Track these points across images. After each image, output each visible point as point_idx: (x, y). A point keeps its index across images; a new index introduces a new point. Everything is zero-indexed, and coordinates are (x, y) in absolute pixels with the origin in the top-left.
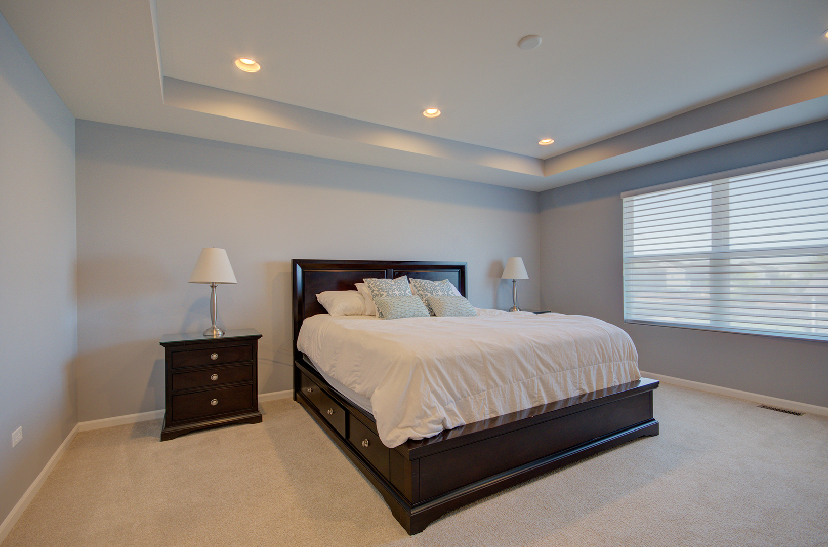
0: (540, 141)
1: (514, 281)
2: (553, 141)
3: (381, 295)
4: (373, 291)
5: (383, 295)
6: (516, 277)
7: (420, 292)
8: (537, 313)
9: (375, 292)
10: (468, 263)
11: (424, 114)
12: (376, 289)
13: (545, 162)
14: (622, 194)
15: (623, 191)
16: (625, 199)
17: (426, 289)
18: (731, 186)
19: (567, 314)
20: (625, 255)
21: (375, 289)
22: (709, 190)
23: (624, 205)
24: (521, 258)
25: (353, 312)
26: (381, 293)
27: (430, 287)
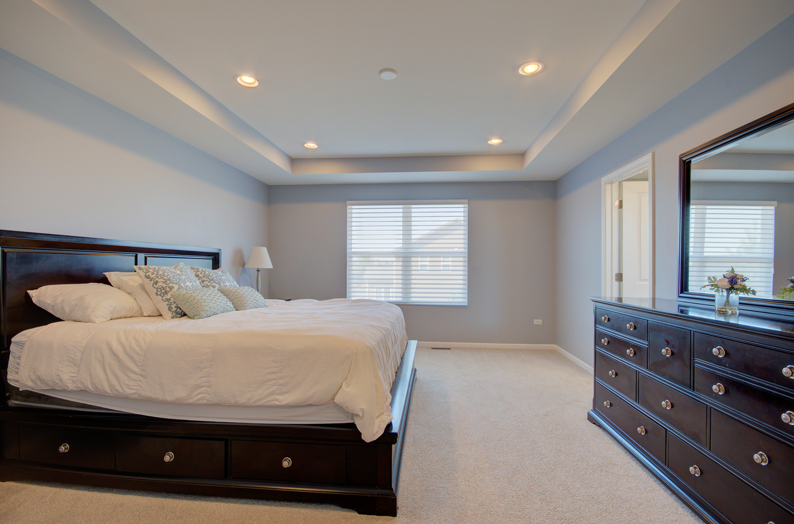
0: (305, 143)
1: (258, 271)
2: (317, 146)
3: (171, 288)
4: (156, 283)
5: (173, 287)
6: (260, 267)
7: (205, 283)
8: (286, 300)
9: (159, 284)
10: (222, 251)
11: (238, 80)
12: (162, 280)
13: (294, 161)
14: (348, 202)
15: (348, 200)
16: (349, 207)
17: (213, 280)
18: (413, 210)
19: (319, 300)
20: (348, 251)
21: (159, 280)
22: (401, 210)
23: (349, 211)
24: (265, 248)
25: (123, 314)
26: (171, 285)
27: (216, 277)
